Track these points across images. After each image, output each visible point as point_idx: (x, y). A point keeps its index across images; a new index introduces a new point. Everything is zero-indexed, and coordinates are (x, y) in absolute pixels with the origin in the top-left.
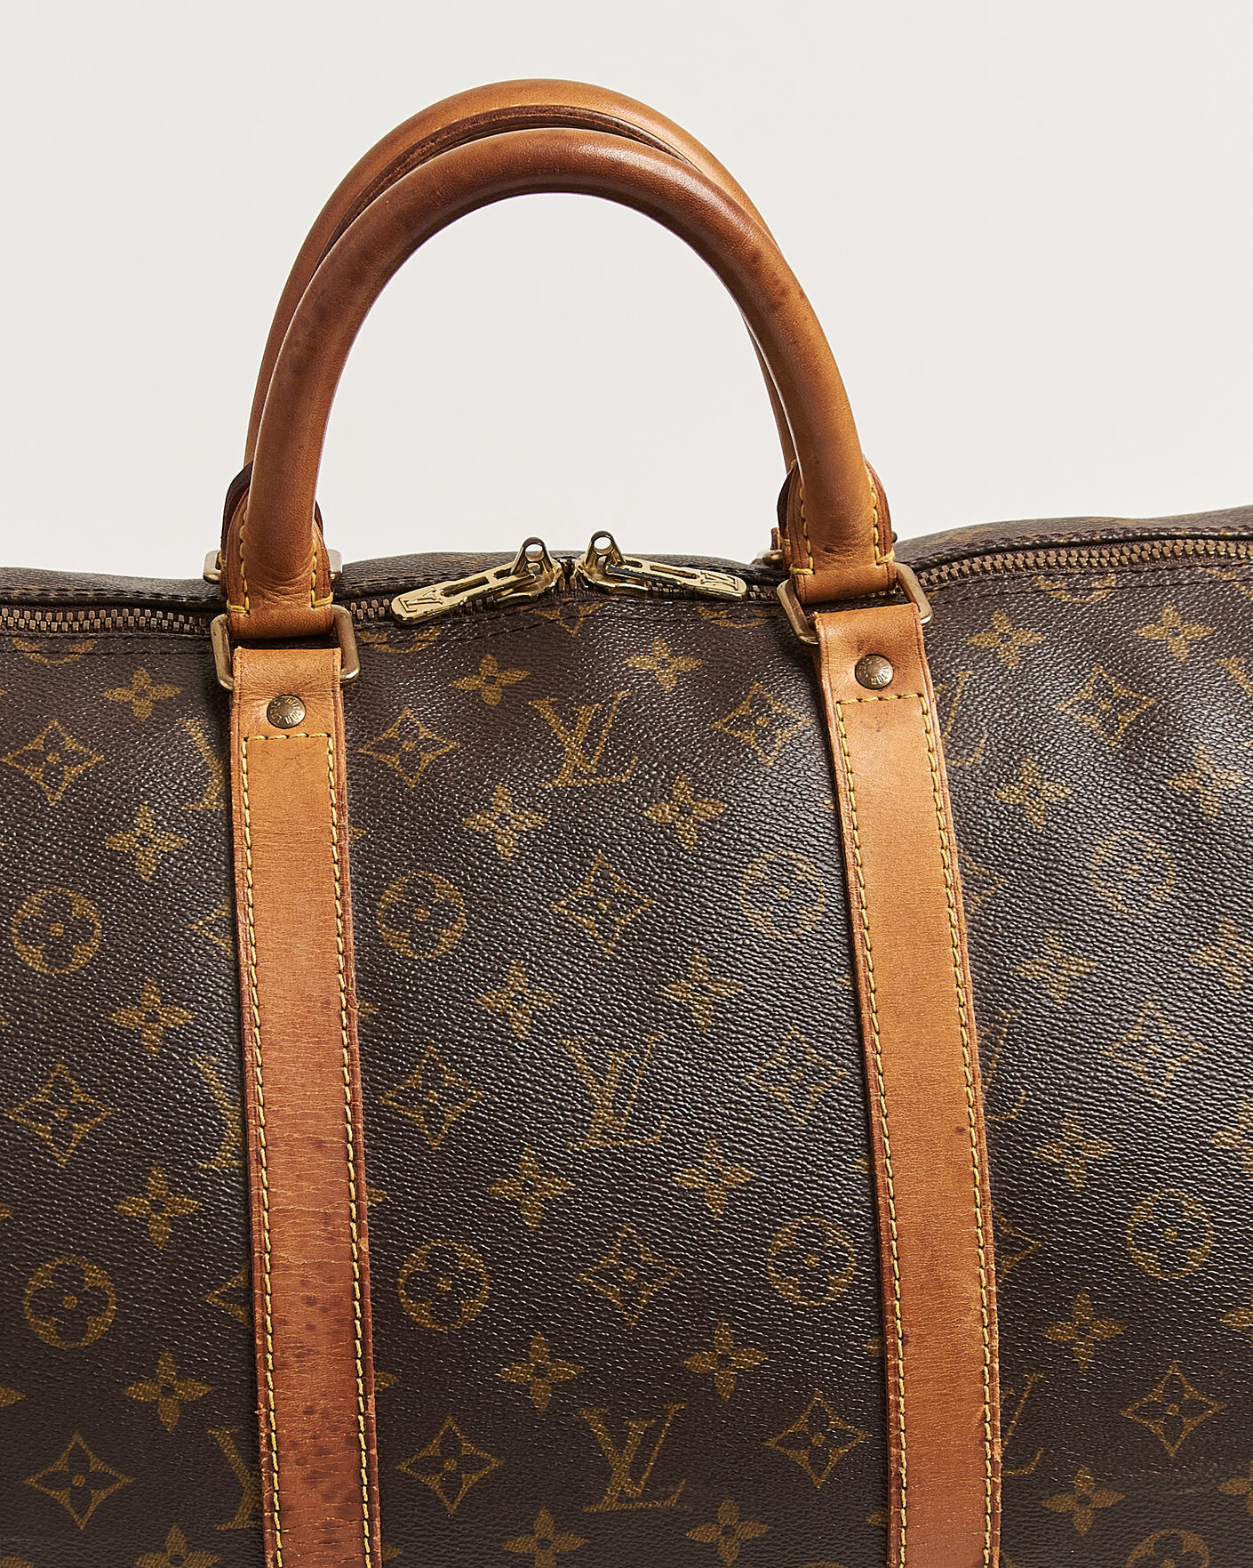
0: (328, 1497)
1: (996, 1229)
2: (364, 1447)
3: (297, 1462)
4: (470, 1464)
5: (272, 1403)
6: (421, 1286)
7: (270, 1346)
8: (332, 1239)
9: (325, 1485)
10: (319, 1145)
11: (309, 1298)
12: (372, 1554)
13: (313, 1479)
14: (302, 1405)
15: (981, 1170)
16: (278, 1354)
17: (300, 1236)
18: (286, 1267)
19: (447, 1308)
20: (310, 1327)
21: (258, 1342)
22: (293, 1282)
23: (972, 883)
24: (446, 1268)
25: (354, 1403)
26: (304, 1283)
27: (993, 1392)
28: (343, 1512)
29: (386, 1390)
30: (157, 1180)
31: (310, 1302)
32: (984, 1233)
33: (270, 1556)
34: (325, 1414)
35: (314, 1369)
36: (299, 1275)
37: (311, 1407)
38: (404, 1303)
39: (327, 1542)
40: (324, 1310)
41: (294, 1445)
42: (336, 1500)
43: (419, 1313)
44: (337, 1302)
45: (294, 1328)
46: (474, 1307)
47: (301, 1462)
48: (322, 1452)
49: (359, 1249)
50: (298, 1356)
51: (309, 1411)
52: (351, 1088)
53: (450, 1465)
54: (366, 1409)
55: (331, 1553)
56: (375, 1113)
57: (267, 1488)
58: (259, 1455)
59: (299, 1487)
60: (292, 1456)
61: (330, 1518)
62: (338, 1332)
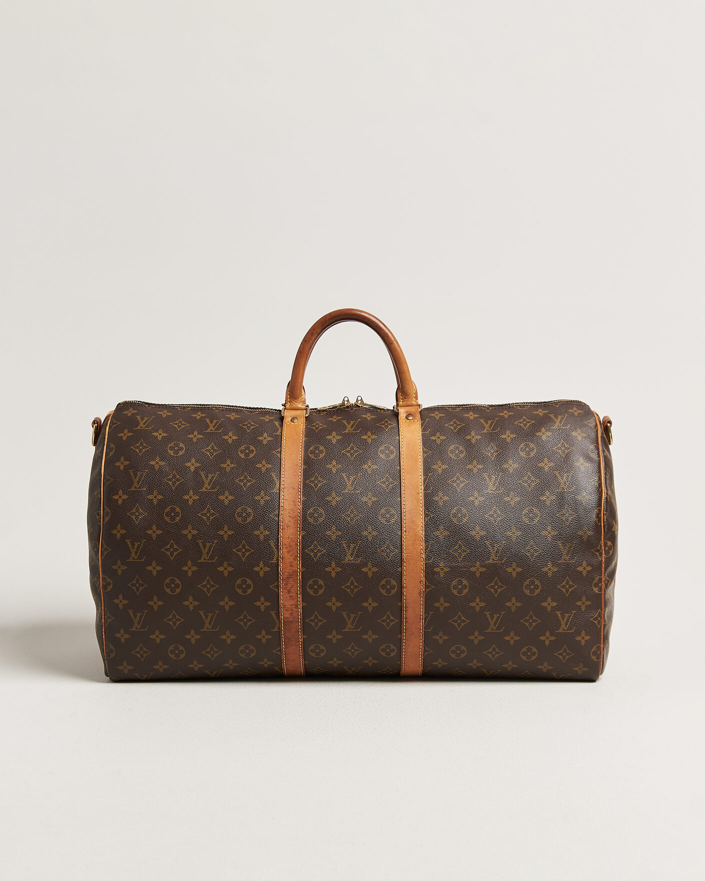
0: (291, 556)
1: (425, 512)
2: (298, 545)
6: (311, 515)
8: (295, 505)
9: (291, 553)
10: (294, 488)
12: (299, 569)
13: (288, 552)
14: (287, 536)
15: (422, 502)
18: (286, 510)
19: (316, 520)
22: (287, 513)
23: (424, 452)
24: (316, 512)
26: (289, 513)
27: (423, 544)
28: (294, 559)
29: (303, 534)
30: (262, 493)
31: (290, 517)
32: (422, 513)
34: (292, 538)
35: (290, 529)
36: (288, 511)
38: (308, 518)
39: (291, 565)
40: (293, 518)
41: (285, 544)
43: (311, 520)
44: (295, 517)
45: (286, 521)
46: (321, 520)
48: (290, 546)
49: (300, 508)
50: (287, 527)
51: (289, 538)
52: (300, 479)
53: (315, 551)
54: (299, 537)
55: (291, 568)
56: (305, 485)
57: (280, 553)
58: (278, 546)
59: (286, 553)
60: (285, 547)
61: (292, 560)
62: (294, 523)
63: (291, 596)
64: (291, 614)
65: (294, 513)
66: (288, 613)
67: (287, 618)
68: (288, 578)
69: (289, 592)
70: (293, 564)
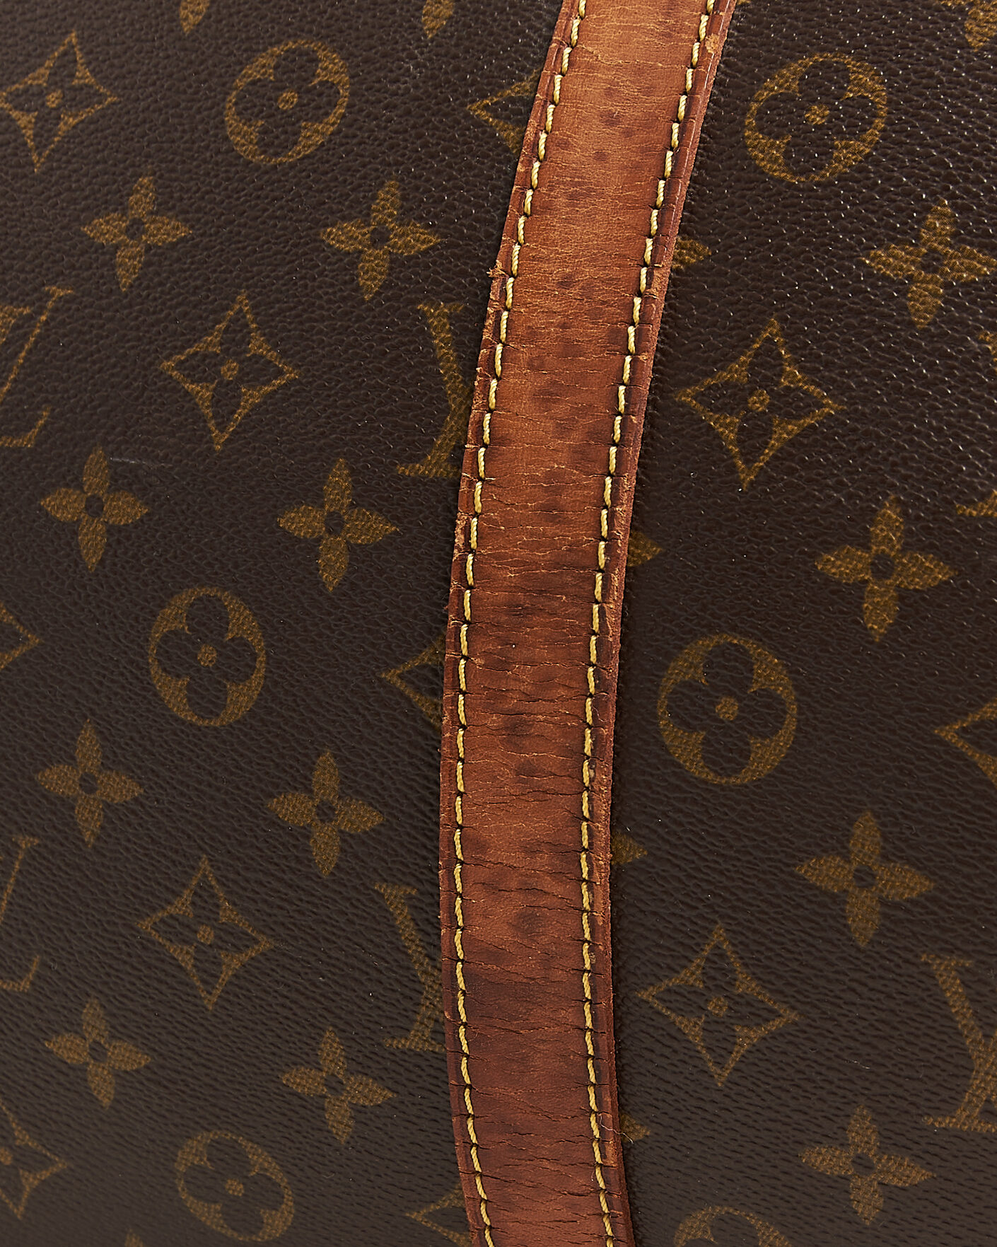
0: (563, 430)
2: (632, 347)
3: (531, 366)
4: (790, 404)
5: (515, 262)
7: (535, 176)
8: (670, 35)
9: (561, 409)
11: (610, 114)
12: (611, 540)
13: (545, 397)
14: (558, 272)
16: (544, 190)
17: (624, 28)
18: (591, 67)
19: (812, 150)
20: (601, 156)
21: (520, 168)
22: (596, 89)
24: (827, 93)
25: (634, 275)
26: (609, 93)
29: (689, 266)
31: (610, 120)
33: (460, 523)
34: (588, 289)
35: (590, 217)
36: (605, 81)
37: (570, 276)
38: (748, 137)
39: (547, 508)
40: (628, 133)
41: (533, 335)
42: (574, 435)
43: (768, 153)
44: (648, 123)
45: (576, 155)
47: (536, 366)
48: (569, 350)
49: (703, 50)
50: (572, 197)
51: (566, 283)
53: (759, 402)
54: (649, 285)
55: (550, 529)
57: (478, 401)
58: (478, 343)
59: (524, 406)
60: (525, 353)
61: (560, 464)
62: (637, 167)
63: (526, 771)
64: (527, 923)
65: (649, 91)
66: (507, 909)
67: (496, 954)
68: (518, 612)
69: (515, 730)
70: (564, 498)
